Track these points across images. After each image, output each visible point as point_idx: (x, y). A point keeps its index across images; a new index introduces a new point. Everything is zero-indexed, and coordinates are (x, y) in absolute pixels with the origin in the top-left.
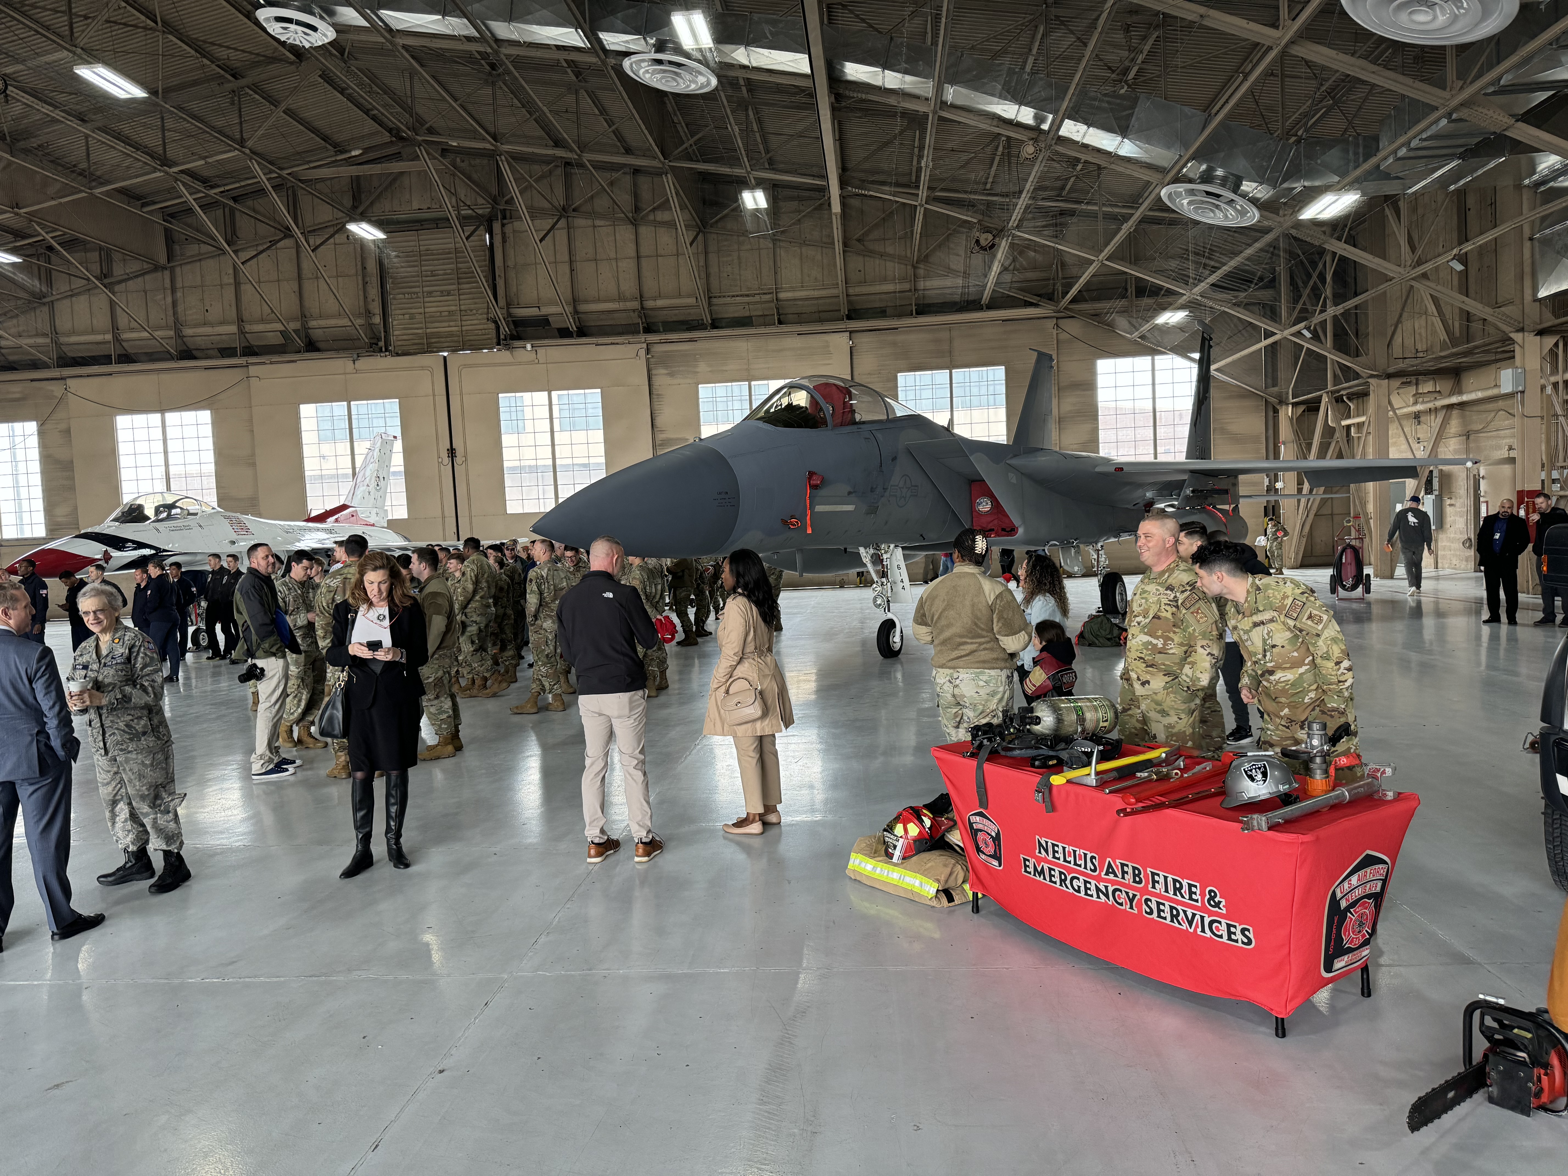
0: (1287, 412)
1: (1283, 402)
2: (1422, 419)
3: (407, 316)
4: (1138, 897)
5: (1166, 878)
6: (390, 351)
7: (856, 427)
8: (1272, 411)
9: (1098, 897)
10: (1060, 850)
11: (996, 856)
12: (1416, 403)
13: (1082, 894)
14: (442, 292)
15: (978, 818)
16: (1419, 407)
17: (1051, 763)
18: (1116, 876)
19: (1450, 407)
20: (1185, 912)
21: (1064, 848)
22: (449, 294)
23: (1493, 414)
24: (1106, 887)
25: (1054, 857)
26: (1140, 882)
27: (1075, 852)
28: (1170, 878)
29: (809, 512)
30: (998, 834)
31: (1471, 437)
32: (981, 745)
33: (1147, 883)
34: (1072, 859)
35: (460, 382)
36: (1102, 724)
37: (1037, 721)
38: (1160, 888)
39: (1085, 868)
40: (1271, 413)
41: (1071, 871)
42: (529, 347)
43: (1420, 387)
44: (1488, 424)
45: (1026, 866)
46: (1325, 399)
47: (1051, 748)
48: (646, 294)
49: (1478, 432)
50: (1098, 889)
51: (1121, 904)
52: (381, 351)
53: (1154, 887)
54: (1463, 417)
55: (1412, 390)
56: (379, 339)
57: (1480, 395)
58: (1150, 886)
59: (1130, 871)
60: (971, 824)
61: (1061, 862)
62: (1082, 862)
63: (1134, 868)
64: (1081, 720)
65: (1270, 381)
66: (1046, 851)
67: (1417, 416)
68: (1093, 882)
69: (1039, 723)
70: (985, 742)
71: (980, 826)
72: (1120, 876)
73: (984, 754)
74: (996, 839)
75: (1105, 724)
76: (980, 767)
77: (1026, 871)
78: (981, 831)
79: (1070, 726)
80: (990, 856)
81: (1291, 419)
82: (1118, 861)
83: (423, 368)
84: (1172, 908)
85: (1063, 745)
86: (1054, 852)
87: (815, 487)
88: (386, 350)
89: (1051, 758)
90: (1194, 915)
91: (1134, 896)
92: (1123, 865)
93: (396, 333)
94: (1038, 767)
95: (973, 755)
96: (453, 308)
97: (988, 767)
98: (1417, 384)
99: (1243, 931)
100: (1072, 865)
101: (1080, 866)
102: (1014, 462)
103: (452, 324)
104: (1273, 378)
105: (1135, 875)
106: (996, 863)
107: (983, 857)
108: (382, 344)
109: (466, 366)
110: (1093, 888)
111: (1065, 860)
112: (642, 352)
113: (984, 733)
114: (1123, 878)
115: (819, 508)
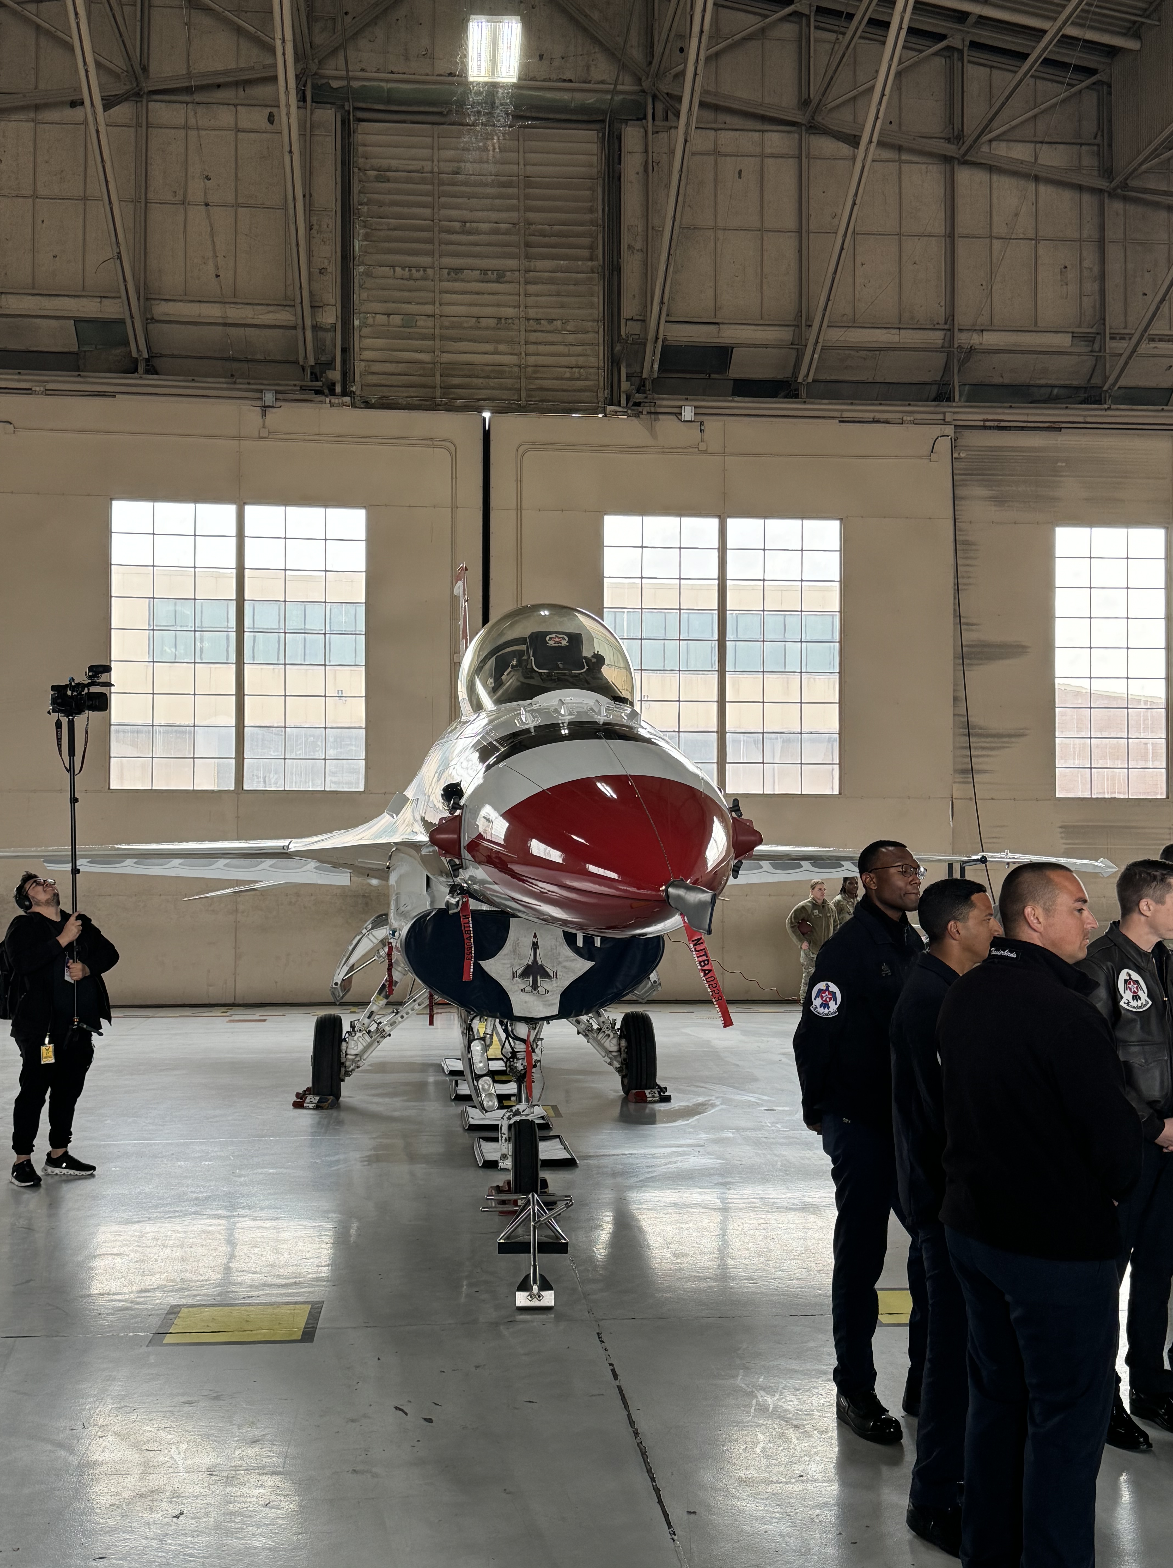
3: (396, 319)
6: (351, 394)
14: (484, 271)
22: (500, 278)
35: (519, 480)
42: (688, 413)
48: (962, 319)
52: (332, 393)
56: (330, 365)
83: (431, 441)
88: (345, 393)
93: (367, 355)
96: (510, 312)
103: (502, 347)
108: (335, 375)
109: (536, 445)
112: (944, 445)
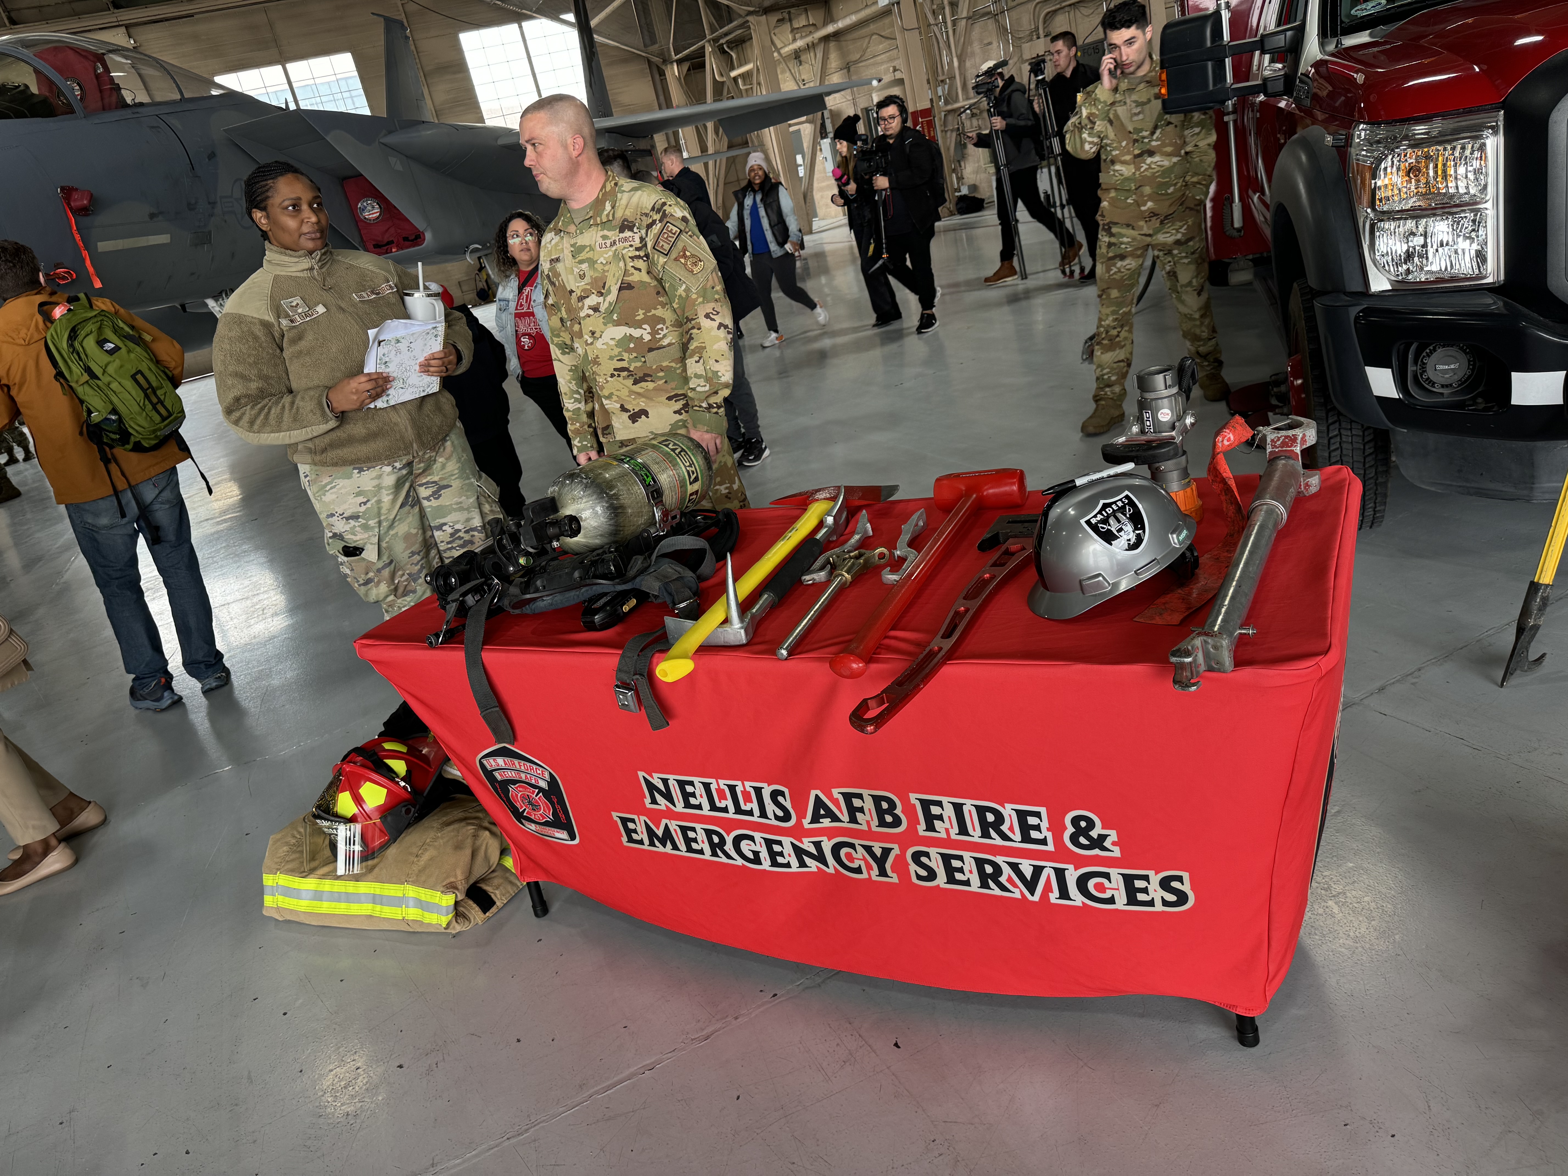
0: (674, 71)
1: (667, 61)
2: (803, 58)
4: (896, 850)
5: (958, 809)
7: (129, 111)
8: (658, 73)
9: (802, 864)
10: (700, 790)
11: (561, 822)
12: (794, 40)
13: (766, 865)
15: (500, 761)
16: (800, 43)
17: (626, 608)
18: (835, 819)
19: (826, 39)
20: (1015, 867)
21: (707, 786)
23: (867, 40)
24: (818, 845)
25: (688, 805)
26: (897, 822)
27: (732, 788)
28: (969, 807)
29: (85, 253)
30: (553, 782)
31: (852, 69)
32: (463, 610)
33: (913, 822)
34: (729, 803)
36: (690, 489)
37: (574, 525)
38: (947, 827)
39: (763, 814)
40: (657, 77)
41: (730, 825)
43: (794, 22)
44: (865, 51)
45: (629, 832)
46: (708, 49)
47: (620, 575)
49: (856, 62)
50: (799, 852)
51: (858, 870)
53: (930, 827)
54: (840, 49)
55: (787, 27)
57: (853, 19)
58: (922, 827)
59: (869, 804)
60: (489, 774)
61: (706, 811)
62: (754, 806)
63: (877, 800)
64: (655, 493)
65: (647, 38)
66: (668, 796)
67: (797, 55)
68: (787, 841)
69: (576, 532)
70: (470, 600)
71: (510, 775)
72: (845, 817)
73: (475, 628)
74: (552, 792)
75: (696, 486)
76: (475, 663)
77: (631, 840)
78: (514, 782)
79: (639, 514)
80: (546, 824)
81: (679, 79)
82: (836, 792)
84: (980, 863)
85: (638, 562)
86: (686, 796)
87: (83, 212)
89: (623, 597)
90: (1038, 871)
91: (886, 852)
92: (848, 797)
94: (604, 627)
95: (453, 637)
97: (492, 657)
98: (790, 20)
99: (1165, 884)
100: (731, 814)
101: (750, 813)
102: (391, 139)
104: (649, 34)
105: (881, 813)
106: (563, 835)
107: (533, 827)
110: (788, 850)
111: (713, 807)
113: (464, 579)
114: (853, 820)
115: (103, 246)
